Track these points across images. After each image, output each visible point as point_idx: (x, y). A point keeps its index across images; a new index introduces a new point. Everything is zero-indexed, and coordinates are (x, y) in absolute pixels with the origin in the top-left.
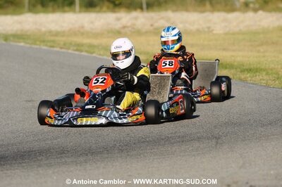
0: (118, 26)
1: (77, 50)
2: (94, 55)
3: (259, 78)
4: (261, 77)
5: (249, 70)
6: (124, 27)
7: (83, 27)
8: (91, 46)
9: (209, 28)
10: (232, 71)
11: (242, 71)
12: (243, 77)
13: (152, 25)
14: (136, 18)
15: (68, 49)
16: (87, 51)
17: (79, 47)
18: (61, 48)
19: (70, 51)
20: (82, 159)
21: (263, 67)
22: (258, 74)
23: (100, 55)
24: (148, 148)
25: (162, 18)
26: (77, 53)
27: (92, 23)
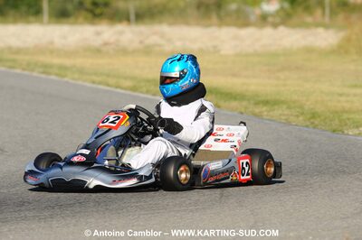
0: (97, 42)
1: (43, 73)
2: (66, 79)
3: (278, 112)
4: (280, 112)
5: (266, 103)
6: (106, 44)
7: (52, 43)
8: (62, 68)
9: (215, 47)
10: (244, 103)
11: (257, 103)
12: (257, 110)
13: (141, 42)
14: (121, 33)
15: (33, 70)
16: (57, 75)
17: (46, 68)
18: (24, 69)
19: (35, 74)
20: (46, 213)
21: (283, 99)
22: (276, 107)
23: (73, 79)
24: (133, 200)
25: (155, 33)
26: (43, 76)
27: (65, 37)
